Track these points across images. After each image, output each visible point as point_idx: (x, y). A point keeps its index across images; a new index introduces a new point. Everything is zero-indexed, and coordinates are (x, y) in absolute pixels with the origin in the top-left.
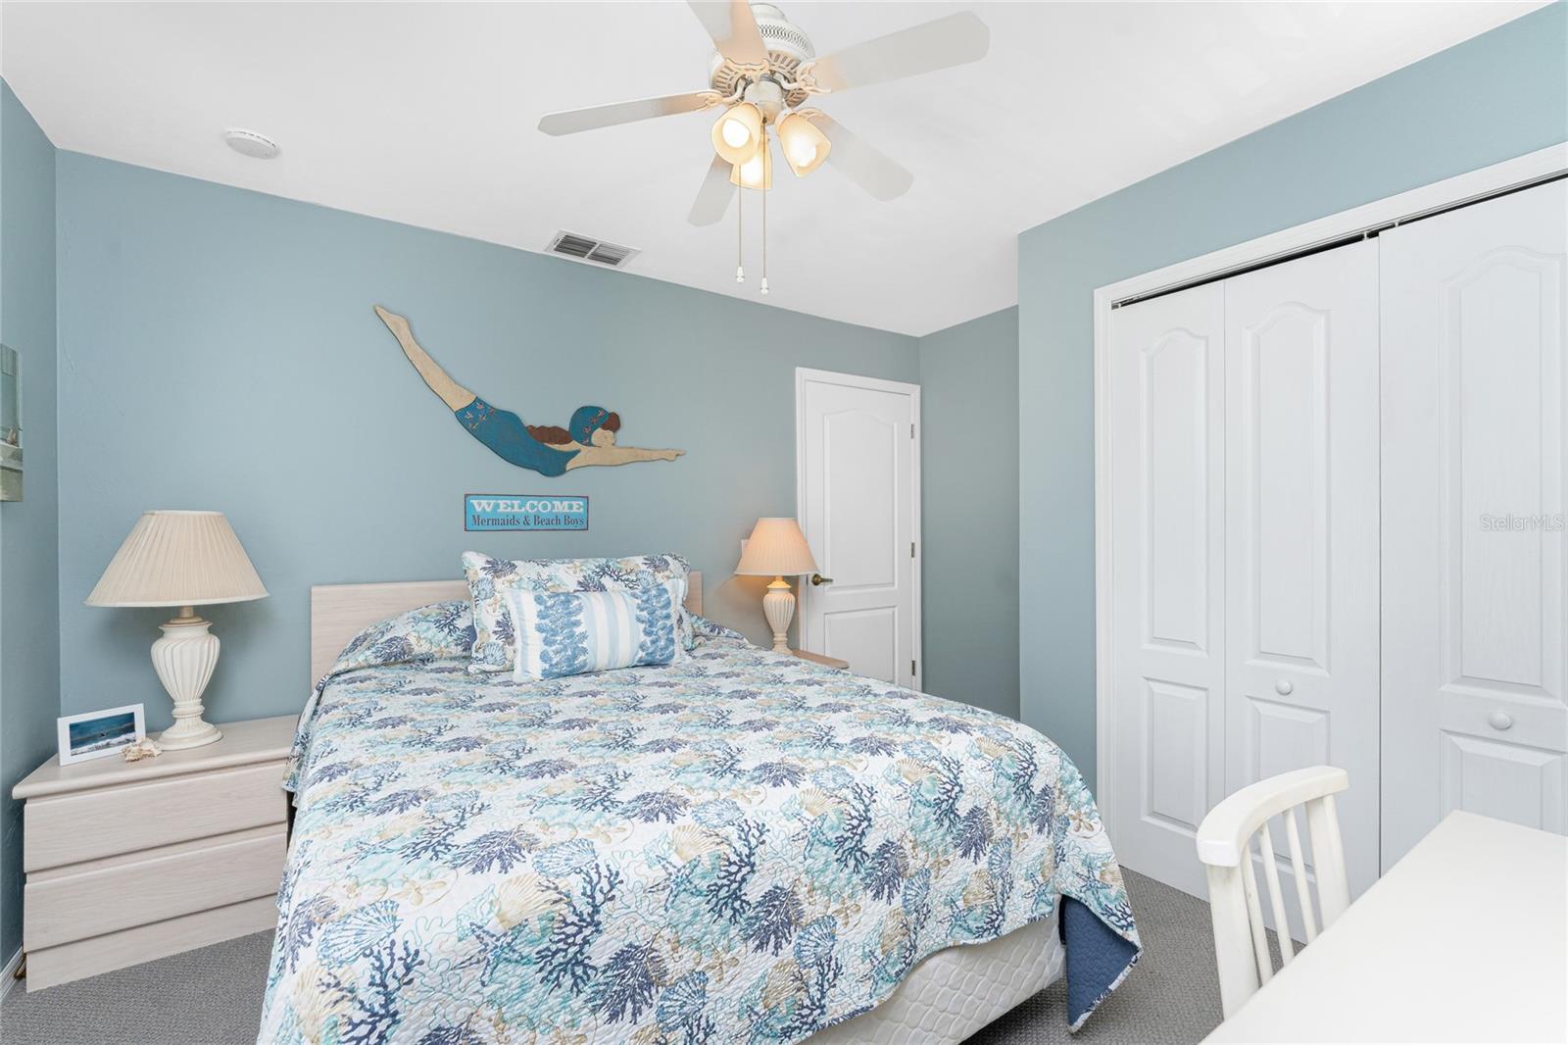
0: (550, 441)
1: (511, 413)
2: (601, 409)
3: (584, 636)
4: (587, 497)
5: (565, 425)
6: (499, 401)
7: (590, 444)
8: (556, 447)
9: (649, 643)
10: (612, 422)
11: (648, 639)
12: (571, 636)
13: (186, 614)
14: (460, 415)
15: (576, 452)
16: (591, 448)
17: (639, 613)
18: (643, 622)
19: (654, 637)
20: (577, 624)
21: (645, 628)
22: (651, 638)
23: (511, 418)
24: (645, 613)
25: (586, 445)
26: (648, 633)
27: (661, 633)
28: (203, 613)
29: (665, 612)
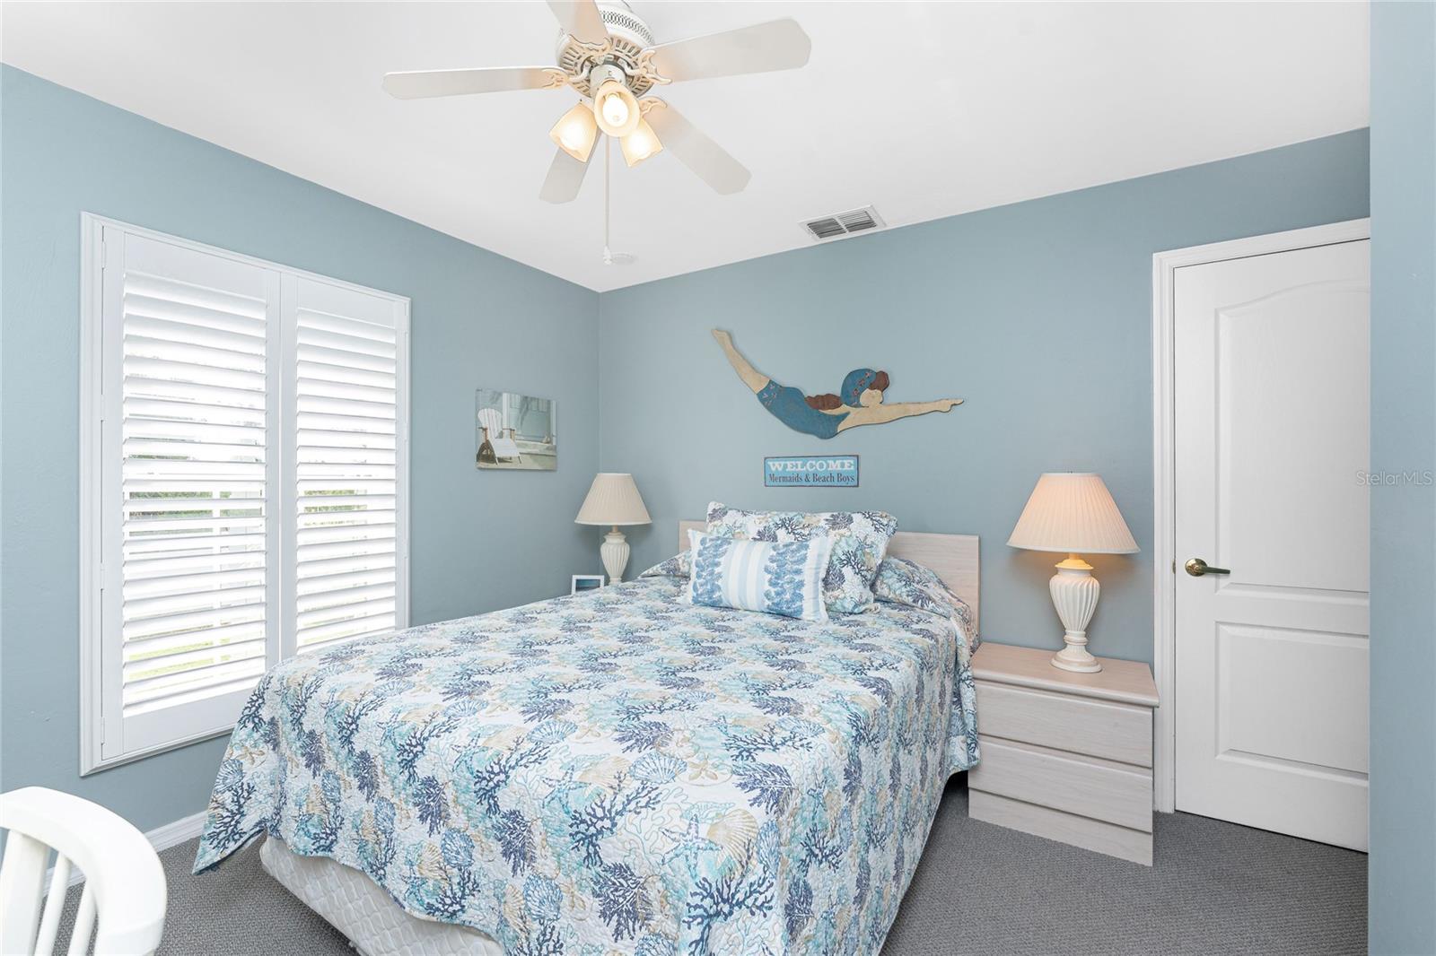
0: (824, 407)
1: (794, 388)
2: (869, 370)
3: (719, 576)
4: (858, 456)
5: (837, 391)
6: (786, 380)
7: (858, 406)
8: (828, 412)
9: (773, 594)
10: (880, 381)
11: (773, 590)
12: (712, 573)
13: (614, 530)
14: (760, 395)
15: (848, 414)
16: (858, 409)
17: (768, 563)
18: (769, 572)
19: (778, 589)
20: (717, 564)
21: (771, 579)
22: (776, 589)
23: (795, 392)
24: (775, 565)
25: (855, 406)
26: (772, 584)
27: (786, 586)
28: (622, 530)
29: (796, 567)
